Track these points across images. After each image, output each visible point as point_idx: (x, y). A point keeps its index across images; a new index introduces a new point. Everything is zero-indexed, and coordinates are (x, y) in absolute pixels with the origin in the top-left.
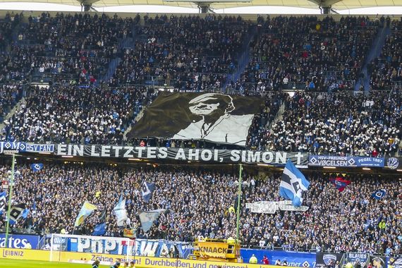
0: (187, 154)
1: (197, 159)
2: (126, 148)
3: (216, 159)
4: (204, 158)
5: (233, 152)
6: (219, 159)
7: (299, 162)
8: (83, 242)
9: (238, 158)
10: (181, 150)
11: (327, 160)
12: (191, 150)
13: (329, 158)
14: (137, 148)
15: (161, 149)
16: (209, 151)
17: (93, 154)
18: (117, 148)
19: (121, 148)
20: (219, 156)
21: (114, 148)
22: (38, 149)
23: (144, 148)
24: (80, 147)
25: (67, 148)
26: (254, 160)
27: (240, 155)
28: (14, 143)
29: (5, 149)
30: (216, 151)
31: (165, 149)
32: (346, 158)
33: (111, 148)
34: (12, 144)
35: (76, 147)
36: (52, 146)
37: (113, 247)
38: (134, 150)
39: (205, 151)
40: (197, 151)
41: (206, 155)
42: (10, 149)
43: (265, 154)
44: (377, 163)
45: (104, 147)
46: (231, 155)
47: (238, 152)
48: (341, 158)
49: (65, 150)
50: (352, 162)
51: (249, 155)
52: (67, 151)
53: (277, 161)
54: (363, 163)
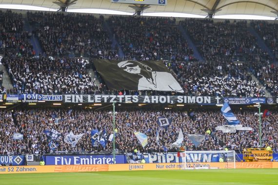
0: (150, 99)
1: (157, 102)
2: (111, 96)
3: (169, 102)
4: (161, 102)
5: (179, 97)
6: (170, 102)
7: (218, 102)
8: (153, 157)
9: (182, 101)
10: (147, 97)
11: (234, 100)
12: (153, 97)
13: (235, 99)
14: (118, 96)
15: (134, 97)
16: (164, 97)
17: (90, 101)
18: (106, 97)
19: (108, 96)
20: (171, 100)
21: (103, 96)
22: (51, 98)
23: (123, 96)
24: (80, 97)
25: (71, 97)
26: (191, 102)
27: (183, 99)
28: (33, 95)
29: (27, 99)
30: (168, 97)
31: (137, 96)
32: (244, 99)
33: (101, 97)
34: (32, 96)
35: (77, 96)
36: (61, 97)
37: (172, 159)
38: (117, 97)
39: (161, 97)
40: (157, 97)
41: (163, 99)
42: (31, 99)
43: (198, 98)
44: (262, 101)
45: (96, 96)
46: (178, 99)
47: (182, 97)
48: (242, 99)
49: (70, 98)
50: (248, 101)
51: (189, 99)
52: (71, 100)
53: (205, 102)
54: (255, 101)
